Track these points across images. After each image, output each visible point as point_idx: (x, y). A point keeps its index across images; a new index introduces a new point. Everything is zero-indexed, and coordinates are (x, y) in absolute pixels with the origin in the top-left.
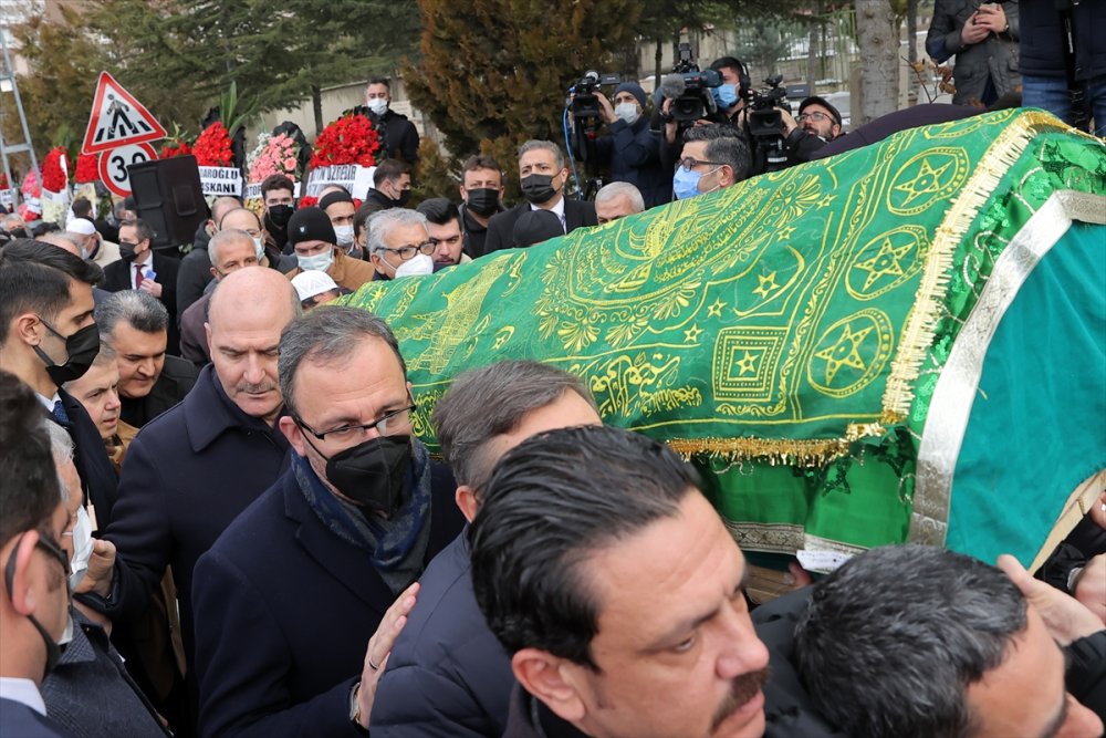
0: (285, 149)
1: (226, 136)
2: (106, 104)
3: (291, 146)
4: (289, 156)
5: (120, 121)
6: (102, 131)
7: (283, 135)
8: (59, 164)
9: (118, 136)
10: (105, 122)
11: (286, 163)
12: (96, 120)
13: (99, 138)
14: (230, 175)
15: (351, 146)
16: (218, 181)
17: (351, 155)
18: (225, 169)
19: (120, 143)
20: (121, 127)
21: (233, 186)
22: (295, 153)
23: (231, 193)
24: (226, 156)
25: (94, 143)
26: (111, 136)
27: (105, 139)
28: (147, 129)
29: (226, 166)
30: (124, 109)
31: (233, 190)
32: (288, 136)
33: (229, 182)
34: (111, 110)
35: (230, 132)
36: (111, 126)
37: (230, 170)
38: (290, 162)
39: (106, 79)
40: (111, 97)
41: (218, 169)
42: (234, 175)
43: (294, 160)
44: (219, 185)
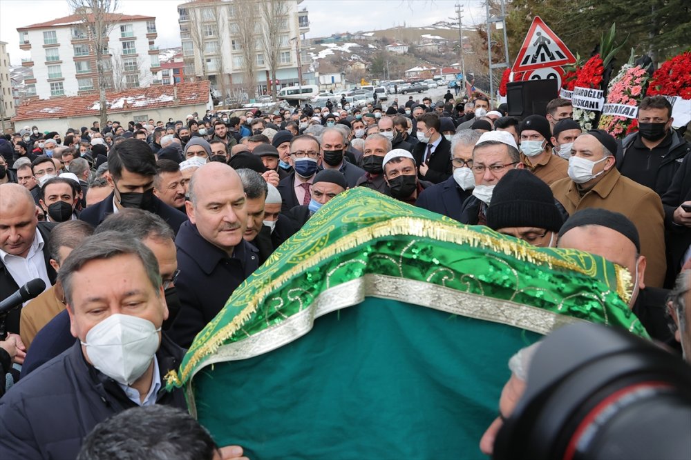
0: (635, 78)
1: (601, 65)
2: (535, 38)
3: (642, 76)
4: (637, 84)
5: (543, 51)
6: (528, 57)
7: (639, 66)
8: (508, 77)
9: (539, 61)
10: (531, 51)
11: (633, 89)
12: (524, 50)
13: (525, 62)
14: (596, 95)
15: (677, 79)
16: (587, 99)
17: (674, 87)
18: (593, 90)
19: (540, 66)
20: (543, 55)
21: (597, 103)
22: (642, 82)
23: (595, 109)
24: (597, 80)
25: (521, 65)
26: (534, 61)
27: (529, 63)
28: (561, 56)
29: (595, 88)
30: (546, 42)
31: (597, 107)
32: (643, 68)
33: (596, 100)
34: (536, 43)
35: (604, 62)
36: (535, 53)
37: (597, 91)
38: (636, 89)
39: (537, 21)
40: (539, 34)
41: (589, 90)
42: (600, 95)
43: (639, 87)
44: (587, 102)
